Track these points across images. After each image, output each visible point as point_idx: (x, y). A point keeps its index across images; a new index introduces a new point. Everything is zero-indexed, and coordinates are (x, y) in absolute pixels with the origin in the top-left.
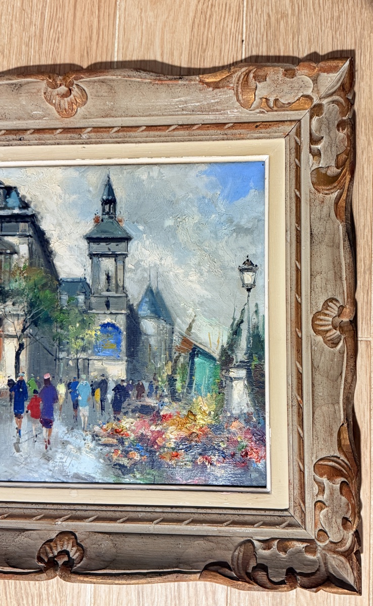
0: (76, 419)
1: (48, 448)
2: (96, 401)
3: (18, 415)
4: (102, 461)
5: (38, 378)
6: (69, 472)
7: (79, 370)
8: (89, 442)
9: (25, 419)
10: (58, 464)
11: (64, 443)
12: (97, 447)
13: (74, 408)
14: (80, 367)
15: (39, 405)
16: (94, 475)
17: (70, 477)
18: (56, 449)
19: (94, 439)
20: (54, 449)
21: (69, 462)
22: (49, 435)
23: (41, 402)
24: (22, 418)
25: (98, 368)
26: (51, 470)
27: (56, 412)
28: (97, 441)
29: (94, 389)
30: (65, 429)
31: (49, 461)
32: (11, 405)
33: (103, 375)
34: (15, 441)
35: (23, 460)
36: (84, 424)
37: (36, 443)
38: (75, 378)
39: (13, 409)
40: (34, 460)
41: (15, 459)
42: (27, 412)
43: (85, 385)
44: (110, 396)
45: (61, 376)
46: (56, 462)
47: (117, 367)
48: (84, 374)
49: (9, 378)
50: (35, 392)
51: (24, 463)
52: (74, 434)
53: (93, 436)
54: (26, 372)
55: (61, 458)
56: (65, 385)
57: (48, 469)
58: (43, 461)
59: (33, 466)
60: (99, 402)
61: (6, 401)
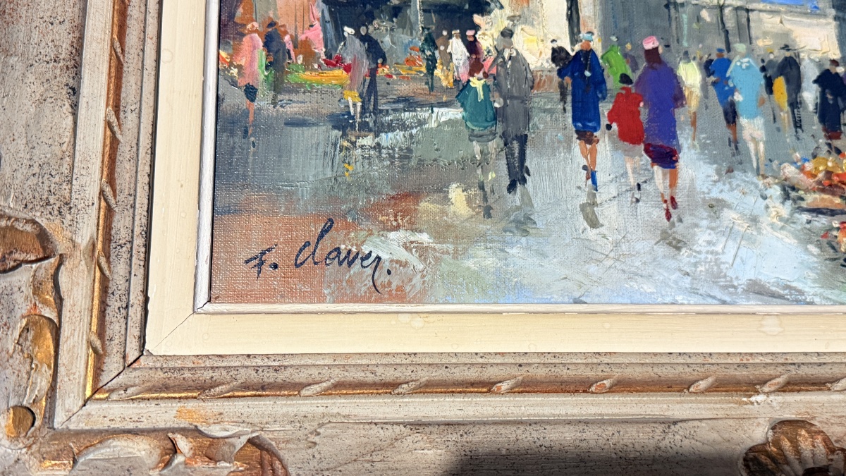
0: (737, 148)
1: (674, 218)
2: (779, 107)
3: (586, 134)
4: (813, 249)
5: (629, 46)
6: (737, 278)
7: (727, 32)
8: (778, 204)
9: (605, 145)
10: (703, 256)
11: (715, 207)
12: (797, 215)
13: (728, 122)
14: (730, 24)
15: (639, 112)
16: (799, 286)
17: (740, 290)
18: (695, 220)
19: (787, 197)
20: (688, 220)
21: (733, 252)
22: (673, 184)
23: (642, 104)
24: (598, 141)
25: (773, 30)
26: (688, 274)
27: (683, 130)
28: (794, 201)
29: (770, 77)
30: (710, 170)
31: (678, 249)
32: (564, 109)
33: (786, 48)
34: (583, 199)
35: (610, 247)
36: (758, 160)
37: (640, 204)
38: (720, 50)
39: (570, 120)
40: (638, 246)
41: (588, 246)
42: (609, 127)
43: (748, 68)
44: (810, 95)
45: (685, 44)
46: (699, 253)
47: (817, 29)
48: (741, 42)
49: (555, 44)
50: (625, 79)
51: (612, 255)
52: (735, 183)
53: (784, 189)
54: (596, 32)
55: (709, 243)
56: (699, 65)
57: (680, 270)
58: (662, 250)
59: (638, 264)
60: (786, 108)
61: (550, 100)
